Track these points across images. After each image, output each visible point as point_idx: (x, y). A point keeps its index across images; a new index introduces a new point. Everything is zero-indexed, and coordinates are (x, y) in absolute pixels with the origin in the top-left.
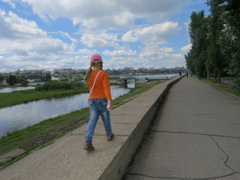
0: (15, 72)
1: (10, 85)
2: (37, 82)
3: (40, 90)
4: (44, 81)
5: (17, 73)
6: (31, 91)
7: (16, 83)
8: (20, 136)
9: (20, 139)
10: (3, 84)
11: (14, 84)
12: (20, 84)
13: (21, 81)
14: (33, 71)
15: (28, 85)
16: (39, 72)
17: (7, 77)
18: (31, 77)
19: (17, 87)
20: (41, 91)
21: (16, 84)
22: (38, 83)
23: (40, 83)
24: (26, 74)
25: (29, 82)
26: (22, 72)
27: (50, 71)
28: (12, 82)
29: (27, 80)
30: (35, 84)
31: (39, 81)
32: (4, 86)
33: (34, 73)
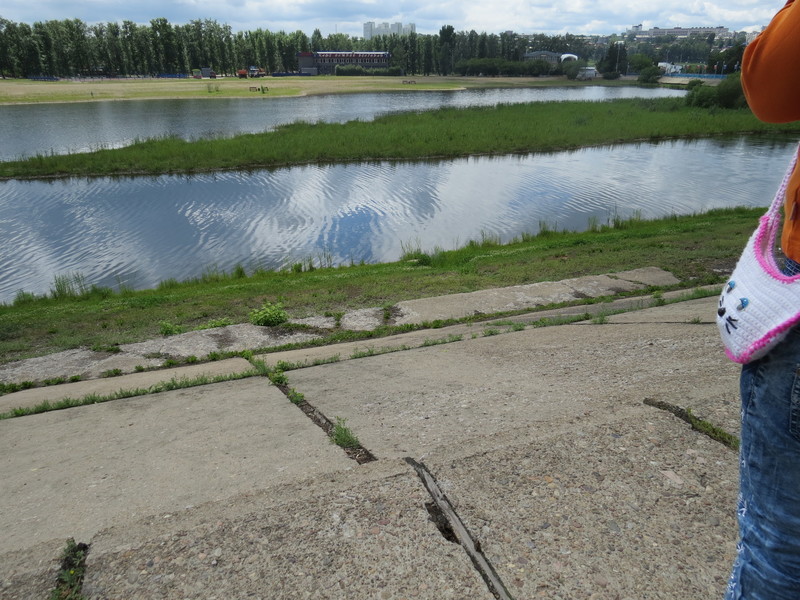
0: (623, 34)
1: (606, 78)
2: (692, 72)
3: (704, 104)
4: (719, 72)
5: (631, 36)
6: (672, 105)
7: (625, 74)
8: (650, 236)
9: (653, 245)
10: (588, 73)
11: (616, 77)
12: (636, 78)
13: (640, 68)
14: (684, 31)
15: (660, 81)
16: (705, 35)
17: (600, 50)
18: (673, 56)
19: (623, 86)
20: (707, 107)
21: (623, 77)
22: (694, 79)
23: (702, 80)
24: (659, 41)
25: (663, 73)
26: (645, 33)
27: (744, 33)
28: (611, 69)
29: (660, 64)
30: (685, 80)
31: (700, 72)
32: (590, 81)
33: (683, 40)
